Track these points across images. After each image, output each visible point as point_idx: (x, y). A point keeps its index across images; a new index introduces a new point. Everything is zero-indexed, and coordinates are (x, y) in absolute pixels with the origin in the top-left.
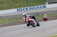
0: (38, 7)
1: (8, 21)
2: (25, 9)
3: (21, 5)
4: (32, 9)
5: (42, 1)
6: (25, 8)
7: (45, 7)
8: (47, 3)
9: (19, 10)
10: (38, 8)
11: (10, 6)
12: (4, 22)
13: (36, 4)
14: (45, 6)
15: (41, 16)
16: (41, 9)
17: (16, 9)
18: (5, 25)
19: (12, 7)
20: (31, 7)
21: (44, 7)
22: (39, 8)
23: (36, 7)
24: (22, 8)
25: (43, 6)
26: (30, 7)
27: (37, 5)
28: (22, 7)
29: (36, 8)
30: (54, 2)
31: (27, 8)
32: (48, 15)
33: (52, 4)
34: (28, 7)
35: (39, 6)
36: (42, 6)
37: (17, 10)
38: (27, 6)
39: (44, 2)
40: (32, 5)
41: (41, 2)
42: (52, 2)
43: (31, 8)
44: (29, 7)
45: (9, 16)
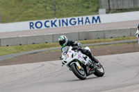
0: (80, 20)
1: (16, 51)
2: (49, 24)
3: (40, 14)
4: (67, 24)
5: (90, 6)
6: (50, 20)
7: (98, 21)
8: (104, 10)
9: (34, 26)
10: (81, 23)
11: (11, 14)
12: (4, 53)
13: (75, 11)
14: (98, 17)
15: (96, 42)
16: (88, 23)
17: (28, 23)
18: (8, 60)
19: (17, 17)
20: (65, 19)
21: (96, 21)
22: (82, 21)
23: (76, 18)
24: (43, 21)
25: (94, 18)
26: (61, 19)
27: (79, 15)
28: (42, 17)
29: (76, 22)
30: (119, 10)
31: (53, 20)
32: (112, 39)
33: (115, 12)
34: (56, 19)
35: (84, 18)
36: (90, 18)
37: (31, 26)
38: (55, 15)
39: (95, 8)
40: (65, 14)
41: (88, 7)
42: (116, 7)
43: (63, 21)
44: (58, 20)
45: (18, 37)
